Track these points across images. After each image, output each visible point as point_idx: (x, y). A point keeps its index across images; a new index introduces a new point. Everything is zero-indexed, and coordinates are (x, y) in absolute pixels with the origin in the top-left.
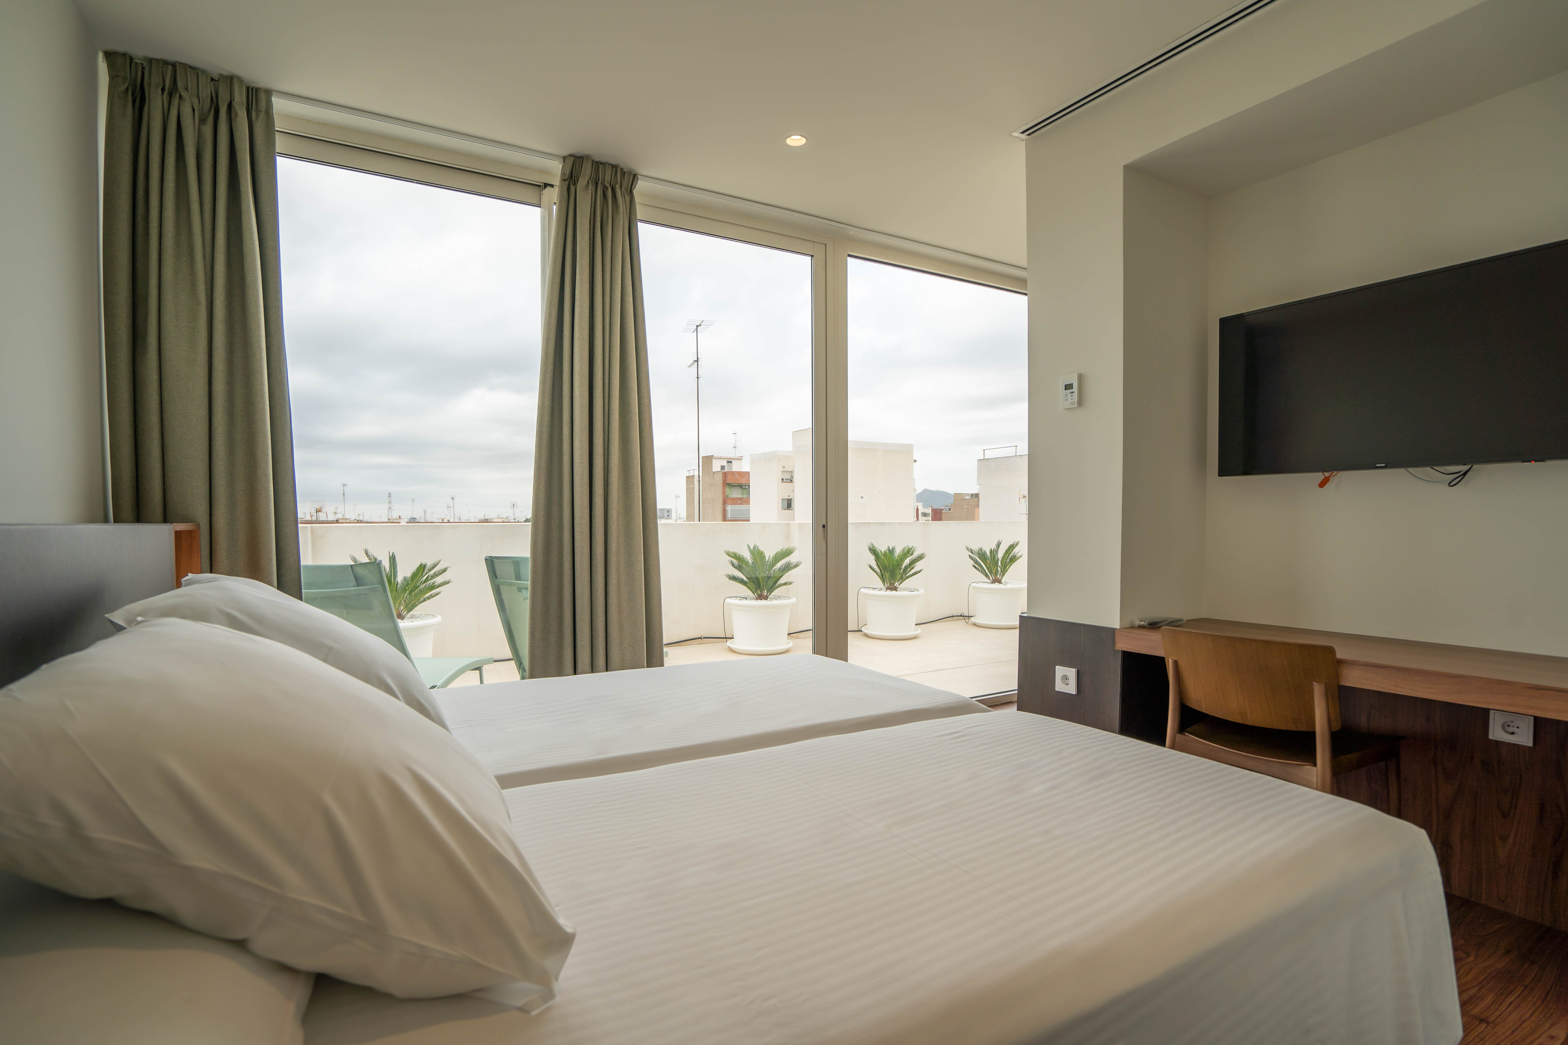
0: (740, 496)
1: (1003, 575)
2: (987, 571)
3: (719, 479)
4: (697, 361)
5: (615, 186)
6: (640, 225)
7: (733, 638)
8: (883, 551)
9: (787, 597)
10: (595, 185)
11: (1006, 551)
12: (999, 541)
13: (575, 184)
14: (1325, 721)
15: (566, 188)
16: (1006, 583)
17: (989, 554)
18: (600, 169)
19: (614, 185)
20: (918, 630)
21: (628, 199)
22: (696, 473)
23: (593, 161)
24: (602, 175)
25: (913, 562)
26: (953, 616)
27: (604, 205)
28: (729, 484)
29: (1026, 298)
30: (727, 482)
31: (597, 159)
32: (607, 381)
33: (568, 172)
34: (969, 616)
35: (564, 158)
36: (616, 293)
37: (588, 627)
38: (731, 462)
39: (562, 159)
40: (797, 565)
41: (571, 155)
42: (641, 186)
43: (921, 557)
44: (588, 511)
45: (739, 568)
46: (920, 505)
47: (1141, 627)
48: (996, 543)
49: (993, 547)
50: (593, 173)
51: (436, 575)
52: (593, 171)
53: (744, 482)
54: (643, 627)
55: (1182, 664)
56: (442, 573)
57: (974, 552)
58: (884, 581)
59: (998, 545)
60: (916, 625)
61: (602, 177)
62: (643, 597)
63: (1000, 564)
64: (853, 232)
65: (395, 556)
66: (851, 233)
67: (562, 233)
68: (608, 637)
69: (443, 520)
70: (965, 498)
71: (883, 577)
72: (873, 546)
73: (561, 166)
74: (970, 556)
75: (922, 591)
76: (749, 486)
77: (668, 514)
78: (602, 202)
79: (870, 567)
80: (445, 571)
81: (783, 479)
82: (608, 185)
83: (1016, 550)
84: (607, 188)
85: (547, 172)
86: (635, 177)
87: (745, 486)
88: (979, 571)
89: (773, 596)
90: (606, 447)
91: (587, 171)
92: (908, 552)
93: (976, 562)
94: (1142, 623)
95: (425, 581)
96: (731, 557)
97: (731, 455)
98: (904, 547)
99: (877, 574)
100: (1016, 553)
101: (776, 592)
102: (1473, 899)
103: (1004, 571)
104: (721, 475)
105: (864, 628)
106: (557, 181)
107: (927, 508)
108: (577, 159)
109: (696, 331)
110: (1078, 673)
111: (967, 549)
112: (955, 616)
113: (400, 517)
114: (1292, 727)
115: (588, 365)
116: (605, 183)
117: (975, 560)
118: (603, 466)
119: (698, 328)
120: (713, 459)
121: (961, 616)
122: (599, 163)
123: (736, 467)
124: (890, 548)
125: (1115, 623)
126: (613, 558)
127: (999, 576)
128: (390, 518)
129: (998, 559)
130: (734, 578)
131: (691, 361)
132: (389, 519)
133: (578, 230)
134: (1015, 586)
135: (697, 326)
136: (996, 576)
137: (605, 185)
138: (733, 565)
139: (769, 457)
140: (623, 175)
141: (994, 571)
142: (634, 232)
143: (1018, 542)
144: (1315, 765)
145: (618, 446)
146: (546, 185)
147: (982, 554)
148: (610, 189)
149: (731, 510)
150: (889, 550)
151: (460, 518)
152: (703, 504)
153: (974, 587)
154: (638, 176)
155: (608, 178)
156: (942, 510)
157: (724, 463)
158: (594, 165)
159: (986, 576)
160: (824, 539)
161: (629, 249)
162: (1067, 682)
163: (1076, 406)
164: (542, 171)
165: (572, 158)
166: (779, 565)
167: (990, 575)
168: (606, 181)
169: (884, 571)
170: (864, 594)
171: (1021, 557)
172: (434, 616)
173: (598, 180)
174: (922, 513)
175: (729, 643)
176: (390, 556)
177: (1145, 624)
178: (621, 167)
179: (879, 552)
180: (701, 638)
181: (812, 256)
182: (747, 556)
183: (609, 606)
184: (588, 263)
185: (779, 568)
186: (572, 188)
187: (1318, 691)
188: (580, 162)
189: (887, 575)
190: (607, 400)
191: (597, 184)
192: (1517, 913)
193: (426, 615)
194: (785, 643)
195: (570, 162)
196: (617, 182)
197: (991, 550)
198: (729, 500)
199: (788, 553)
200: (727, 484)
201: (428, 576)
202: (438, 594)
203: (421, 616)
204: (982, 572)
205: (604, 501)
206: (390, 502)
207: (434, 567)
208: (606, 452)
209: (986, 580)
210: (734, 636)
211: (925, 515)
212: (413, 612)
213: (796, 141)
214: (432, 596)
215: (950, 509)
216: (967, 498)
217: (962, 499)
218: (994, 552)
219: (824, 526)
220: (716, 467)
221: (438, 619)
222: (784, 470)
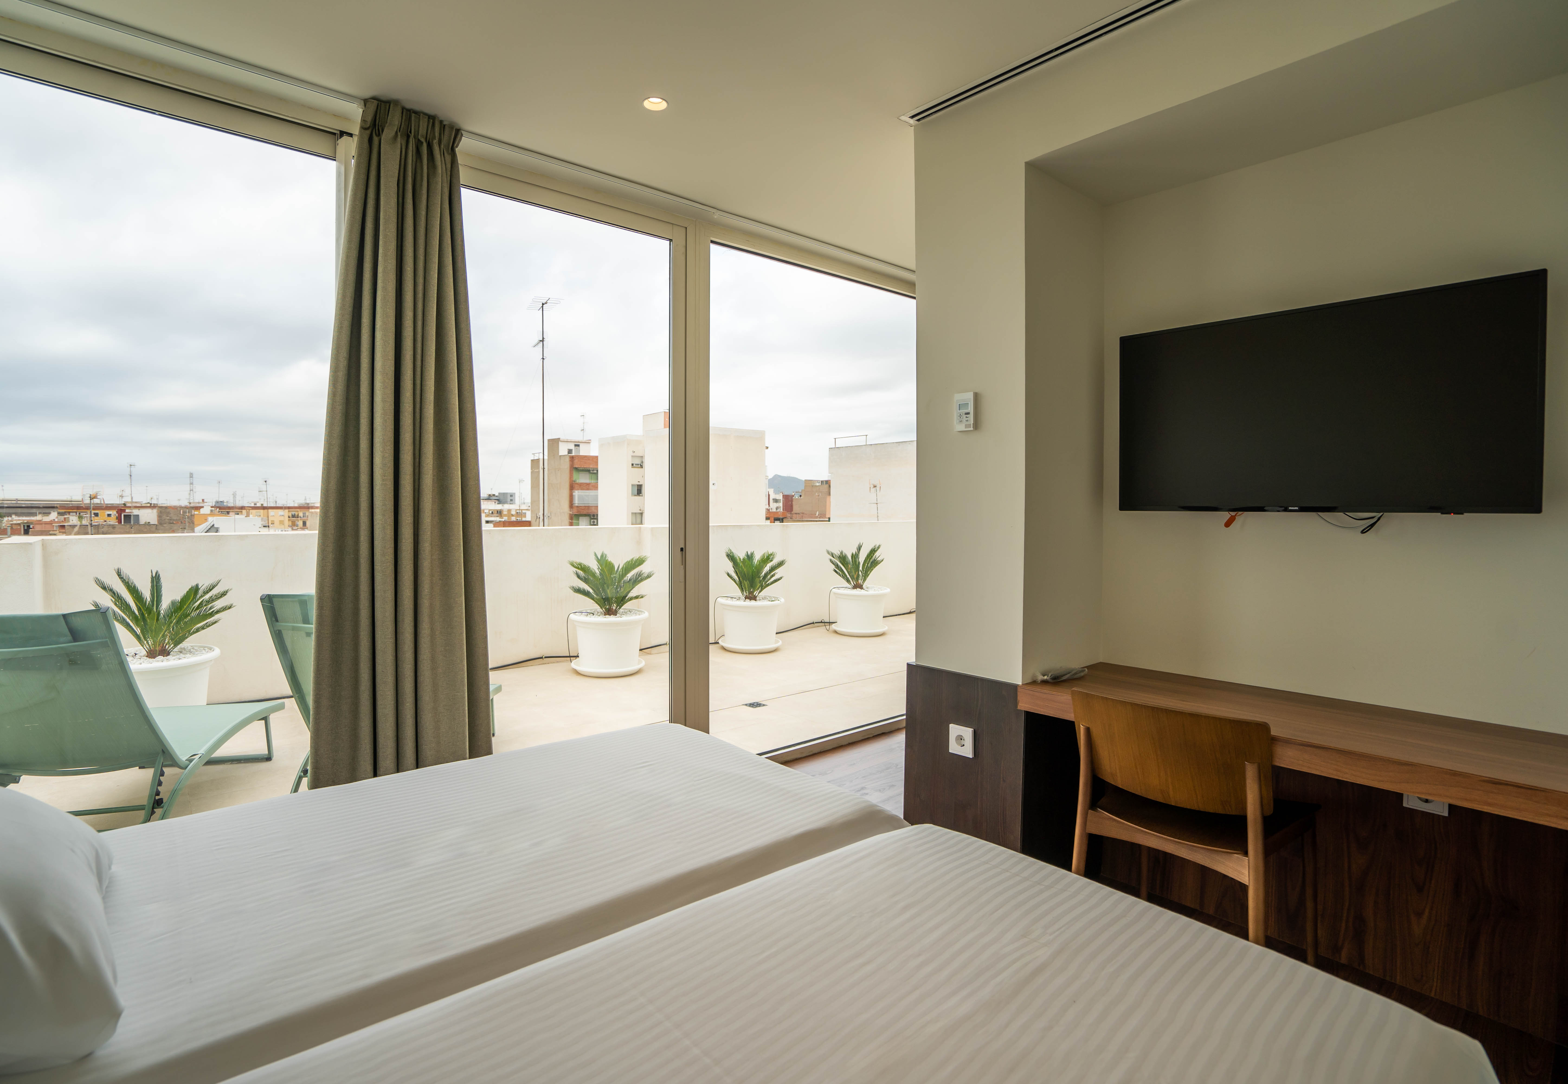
0: (588, 481)
1: (865, 580)
2: (848, 576)
3: (566, 465)
4: (543, 341)
5: (432, 141)
6: (464, 192)
7: (578, 657)
8: (742, 558)
9: (638, 611)
10: (406, 138)
11: (867, 556)
12: (860, 544)
13: (379, 135)
14: (1258, 806)
15: (367, 139)
16: (867, 588)
17: (850, 558)
18: (413, 118)
19: (430, 140)
20: (778, 642)
21: (448, 158)
22: (541, 457)
23: (403, 108)
24: (415, 126)
25: (773, 569)
26: (813, 623)
27: (418, 164)
28: (576, 469)
29: (914, 301)
30: (575, 467)
31: (408, 106)
32: (418, 382)
33: (369, 119)
34: (830, 623)
35: (366, 101)
36: (432, 273)
37: (392, 690)
38: (578, 446)
39: (362, 102)
40: (649, 576)
41: (374, 98)
42: (465, 144)
43: (781, 564)
44: (393, 545)
45: (585, 580)
46: (771, 491)
47: (1044, 682)
48: (857, 546)
49: (854, 551)
50: (403, 123)
51: (212, 600)
52: (403, 120)
53: (591, 466)
54: (464, 685)
55: (1095, 732)
56: (221, 597)
57: (835, 556)
58: (742, 590)
59: (859, 548)
60: (777, 633)
61: (415, 129)
62: (463, 649)
63: (861, 568)
64: (717, 215)
65: (159, 575)
66: (715, 217)
67: (361, 194)
68: (418, 702)
69: (255, 504)
70: (815, 485)
71: (741, 586)
72: (731, 552)
73: (361, 111)
74: (831, 561)
75: (782, 600)
76: (597, 471)
77: (511, 498)
78: (414, 160)
79: (728, 575)
80: (225, 595)
81: (633, 465)
82: (423, 140)
83: (877, 554)
84: (422, 143)
85: (345, 118)
86: (457, 133)
87: (593, 470)
88: (840, 575)
89: (623, 609)
90: (417, 464)
91: (395, 120)
92: (767, 559)
93: (837, 566)
94: (1046, 677)
95: (198, 607)
96: (576, 568)
97: (578, 438)
98: (763, 553)
99: (735, 582)
100: (877, 557)
101: (627, 606)
102: (1388, 978)
103: (866, 576)
104: (568, 459)
105: (722, 641)
106: (356, 130)
107: (778, 494)
108: (382, 103)
109: (541, 309)
110: (975, 734)
111: (828, 552)
112: (816, 623)
113: (203, 500)
114: (1220, 810)
115: (393, 362)
116: (419, 137)
117: (836, 564)
118: (412, 487)
119: (544, 306)
120: (560, 443)
121: (821, 622)
122: (412, 111)
123: (584, 451)
124: (749, 553)
125: (1016, 677)
126: (425, 603)
127: (860, 581)
128: (191, 501)
129: (859, 563)
130: (579, 591)
131: (537, 341)
132: (190, 503)
133: (382, 192)
134: (877, 592)
135: (543, 304)
136: (858, 581)
137: (419, 140)
138: (578, 577)
139: (618, 442)
140: (442, 129)
141: (855, 577)
142: (455, 199)
143: (879, 546)
144: (1246, 853)
145: (432, 463)
146: (342, 133)
147: (843, 558)
148: (425, 145)
149: (578, 495)
150: (748, 555)
151: (276, 502)
152: (549, 489)
153: (835, 593)
154: (462, 131)
155: (422, 131)
156: (793, 496)
157: (572, 447)
158: (404, 113)
159: (848, 581)
160: (683, 565)
161: (449, 220)
162: (963, 742)
163: (972, 429)
164: (336, 115)
165: (376, 102)
166: (629, 575)
167: (851, 580)
168: (420, 134)
169: (743, 579)
170: (721, 604)
171: (882, 561)
172: (210, 649)
173: (410, 132)
174: (773, 499)
175: (575, 664)
176: (152, 576)
177: (1048, 678)
178: (440, 119)
179: (738, 558)
180: (542, 658)
181: (671, 240)
182: (594, 566)
183: (419, 663)
184: (395, 234)
185: (630, 579)
186: (376, 139)
187: (1251, 772)
188: (386, 108)
189: (746, 583)
190: (418, 406)
191: (408, 137)
192: (1432, 995)
193: (201, 647)
194: (636, 662)
195: (372, 107)
196: (435, 137)
197: (853, 554)
198: (576, 485)
199: (640, 562)
200: (574, 469)
201: (202, 601)
202: (216, 622)
203: (193, 649)
204: (843, 577)
205: (414, 532)
206: (192, 484)
207: (212, 589)
208: (417, 471)
209: (847, 585)
210: (579, 655)
211: (776, 501)
212: (184, 644)
213: (655, 104)
214: (208, 626)
215: (801, 496)
216: (817, 484)
217: (812, 486)
218: (855, 557)
219: (682, 549)
220: (563, 450)
221: (217, 652)
222: (634, 454)
